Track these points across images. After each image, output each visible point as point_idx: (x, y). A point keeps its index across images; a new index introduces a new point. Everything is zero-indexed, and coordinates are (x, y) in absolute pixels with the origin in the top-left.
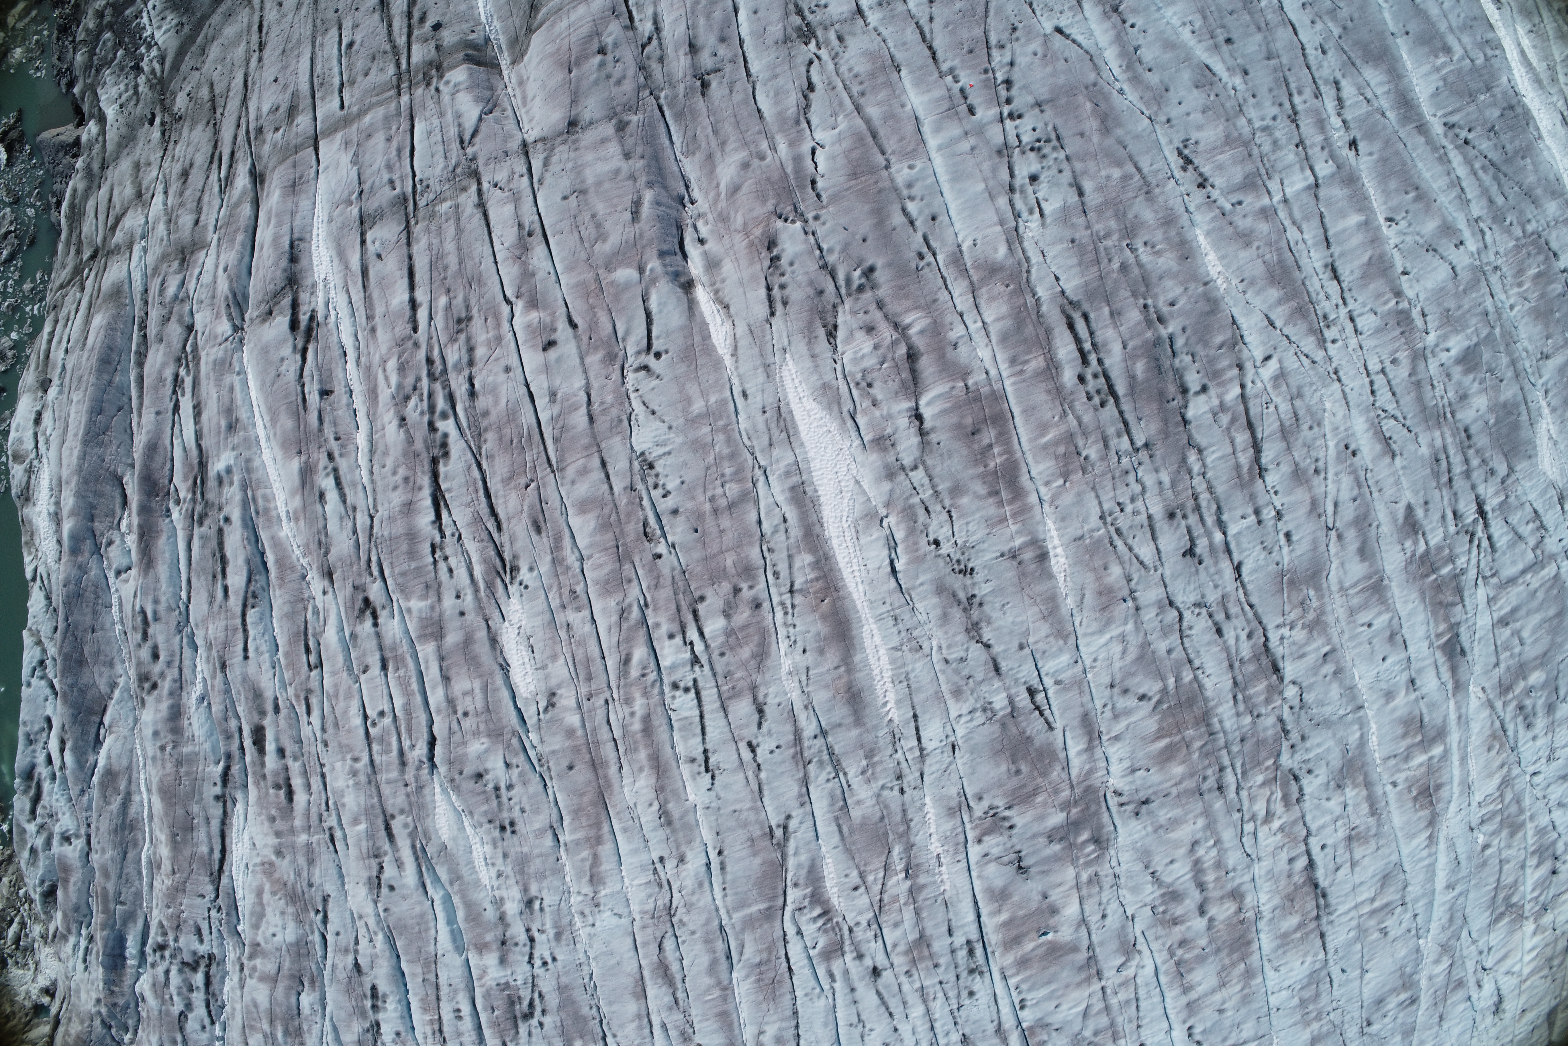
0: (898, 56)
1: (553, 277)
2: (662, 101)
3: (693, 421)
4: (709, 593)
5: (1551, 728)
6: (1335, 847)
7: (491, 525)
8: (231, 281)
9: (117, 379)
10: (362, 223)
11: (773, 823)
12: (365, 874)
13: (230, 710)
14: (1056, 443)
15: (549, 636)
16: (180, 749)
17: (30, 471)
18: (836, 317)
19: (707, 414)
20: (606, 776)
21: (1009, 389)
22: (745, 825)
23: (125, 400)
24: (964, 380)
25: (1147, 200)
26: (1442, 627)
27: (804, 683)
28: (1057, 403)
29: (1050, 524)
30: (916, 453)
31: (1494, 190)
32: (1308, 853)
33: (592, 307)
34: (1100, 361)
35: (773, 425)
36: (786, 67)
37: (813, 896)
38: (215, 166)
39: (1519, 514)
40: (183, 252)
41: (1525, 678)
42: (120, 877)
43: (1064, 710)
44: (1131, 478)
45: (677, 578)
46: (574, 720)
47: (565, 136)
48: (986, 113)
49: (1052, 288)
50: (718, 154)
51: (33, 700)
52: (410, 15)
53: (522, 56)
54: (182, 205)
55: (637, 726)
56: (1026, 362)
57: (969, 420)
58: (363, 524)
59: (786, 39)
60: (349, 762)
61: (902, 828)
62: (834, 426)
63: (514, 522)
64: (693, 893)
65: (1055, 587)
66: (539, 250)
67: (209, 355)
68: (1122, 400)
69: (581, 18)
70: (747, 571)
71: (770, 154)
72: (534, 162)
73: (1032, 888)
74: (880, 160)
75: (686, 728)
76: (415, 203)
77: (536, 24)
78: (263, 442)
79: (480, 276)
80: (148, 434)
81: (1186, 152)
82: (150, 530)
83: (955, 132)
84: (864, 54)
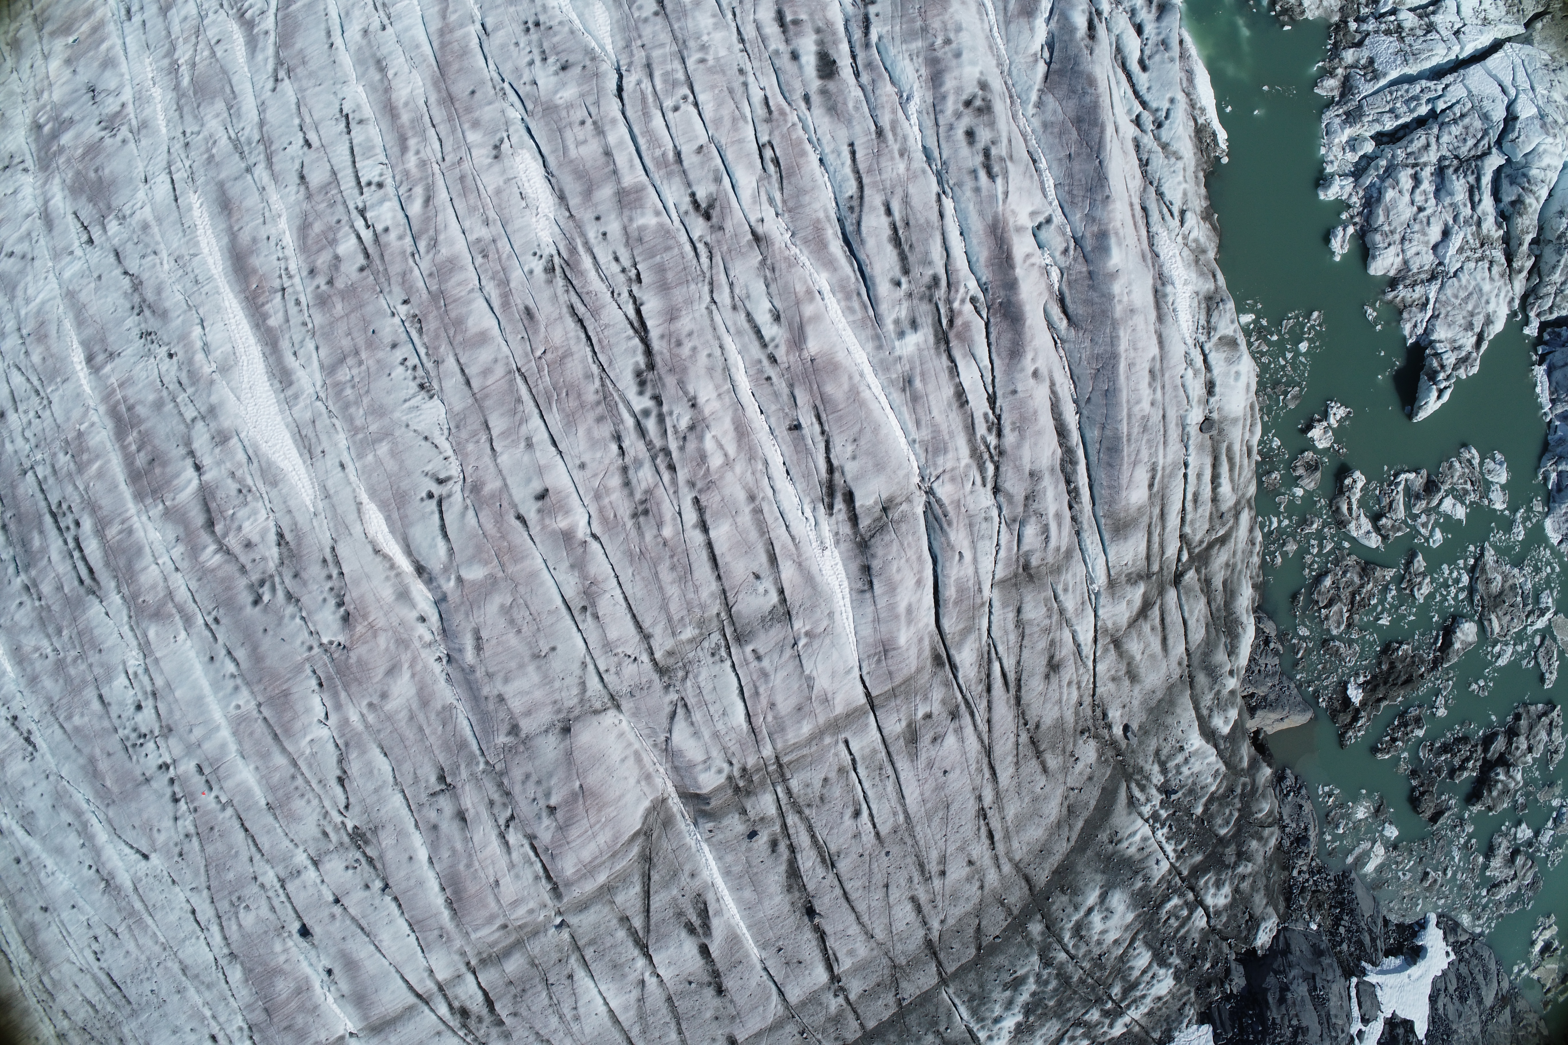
0: (270, 819)
1: (552, 565)
2: (481, 760)
3: (386, 434)
4: (355, 276)
7: (581, 309)
8: (948, 543)
9: (1096, 432)
10: (788, 613)
11: (287, 81)
13: (869, 90)
14: (90, 462)
15: (506, 211)
16: (926, 45)
17: (1209, 329)
18: (280, 554)
19: (374, 442)
20: (439, 91)
21: (131, 505)
22: (311, 74)
24: (166, 508)
25: (51, 699)
27: (267, 210)
28: (93, 499)
29: (87, 389)
30: (194, 433)
33: (503, 537)
34: (66, 542)
35: (314, 440)
36: (368, 801)
37: (253, 27)
38: (1011, 676)
40: (1029, 576)
43: (66, 231)
45: (386, 284)
46: (473, 137)
47: (571, 716)
48: (188, 767)
49: (109, 605)
50: (415, 706)
52: (792, 849)
53: (652, 807)
54: (1048, 631)
55: (412, 143)
56: (120, 532)
57: (158, 471)
58: (722, 294)
59: (375, 830)
60: (710, 58)
61: (183, 101)
62: (264, 448)
63: (555, 315)
65: (79, 334)
66: (572, 593)
67: (958, 459)
68: (46, 510)
69: (583, 845)
70: (323, 301)
71: (365, 711)
72: (600, 686)
73: (84, 76)
74: (266, 712)
75: (369, 150)
76: (725, 635)
77: (640, 840)
78: (868, 370)
79: (631, 562)
80: (1022, 370)
81: (30, 749)
82: (1000, 265)
83: (208, 746)
84: (301, 819)
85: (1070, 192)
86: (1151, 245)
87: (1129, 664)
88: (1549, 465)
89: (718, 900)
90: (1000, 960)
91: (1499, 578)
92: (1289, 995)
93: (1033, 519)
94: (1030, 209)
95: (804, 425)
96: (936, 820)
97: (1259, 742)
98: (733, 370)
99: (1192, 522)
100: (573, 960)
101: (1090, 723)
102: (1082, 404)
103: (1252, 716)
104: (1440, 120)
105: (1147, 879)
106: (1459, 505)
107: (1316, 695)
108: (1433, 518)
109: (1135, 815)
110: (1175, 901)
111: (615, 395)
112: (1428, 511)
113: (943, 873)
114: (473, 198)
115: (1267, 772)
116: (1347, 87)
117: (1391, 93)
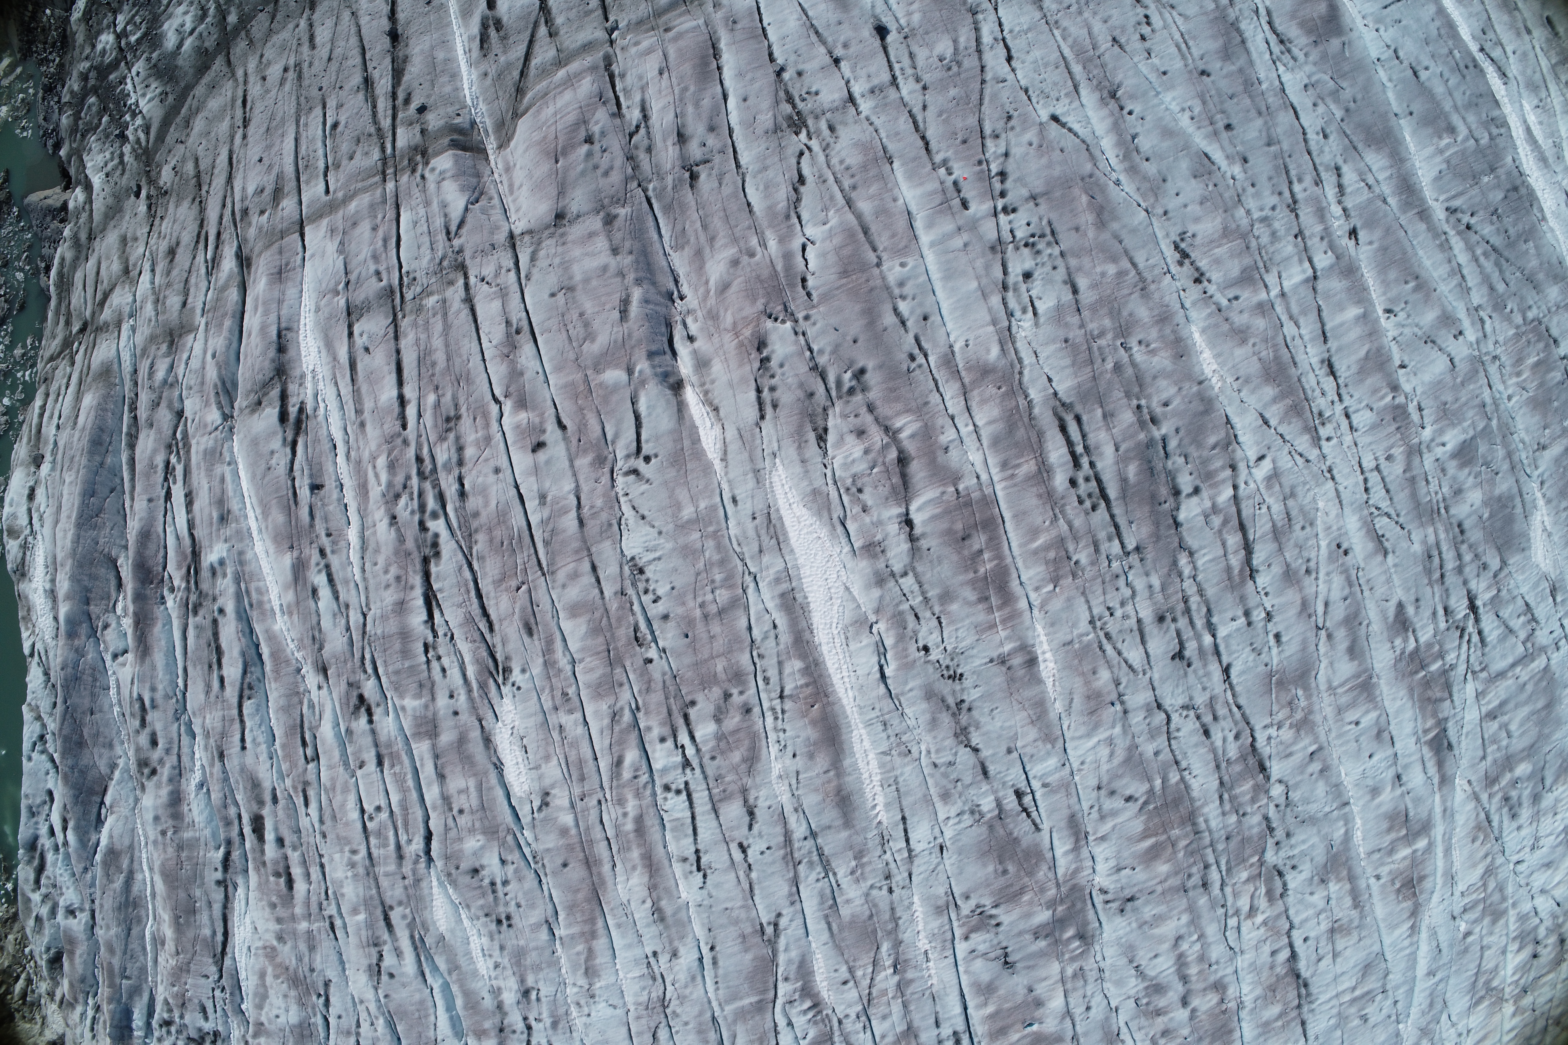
0: (891, 147)
1: (541, 377)
2: (650, 193)
3: (683, 527)
4: (700, 698)
5: (1536, 817)
6: (1317, 939)
7: (483, 626)
8: (220, 368)
9: (109, 460)
10: (349, 314)
11: (764, 921)
12: (365, 962)
13: (229, 797)
14: (1046, 548)
15: (541, 737)
16: (181, 834)
17: (25, 547)
18: (826, 420)
19: (697, 520)
20: (599, 874)
21: (1000, 494)
22: (736, 922)
23: (118, 481)
24: (955, 485)
25: (1142, 296)
26: (1430, 723)
27: (794, 786)
28: (1048, 507)
29: (1039, 629)
30: (906, 560)
31: (1495, 276)
32: (1291, 945)
33: (581, 409)
34: (1092, 464)
35: (763, 532)
36: (777, 159)
37: (803, 989)
38: (201, 246)
39: (1511, 608)
40: (171, 334)
41: (1511, 770)
42: (125, 953)
43: (1051, 812)
44: (1121, 582)
45: (668, 683)
46: (568, 819)
47: (552, 230)
48: (979, 207)
49: (1045, 389)
50: (707, 250)
51: (34, 774)
52: (394, 96)
53: (509, 141)
54: (169, 285)
55: (629, 826)
56: (1018, 466)
57: (959, 526)
58: (356, 621)
59: (777, 129)
60: (347, 854)
61: (890, 926)
62: (824, 533)
63: (505, 623)
64: (686, 987)
65: (1044, 692)
66: (527, 349)
67: (199, 444)
68: (1114, 503)
69: (567, 105)
70: (737, 677)
71: (760, 250)
72: (521, 257)
73: (1017, 983)
74: (872, 257)
75: (678, 828)
76: (402, 296)
77: (522, 108)
78: (255, 534)
79: (468, 374)
80: (141, 519)
81: (1183, 245)
82: (146, 617)
83: (948, 227)
84: (856, 145)
85: (96, 681)
87: (123, 252)
89: (469, 51)
93: (157, 385)
95: (309, 489)
96: (279, 118)
98: (359, 547)
99: (65, 376)
101: (160, 201)
102: (118, 486)
107: (19, 218)
109: (147, 117)
110: (133, 39)
111: (460, 538)
113: (286, 70)
114: (574, 756)
115: (63, 152)
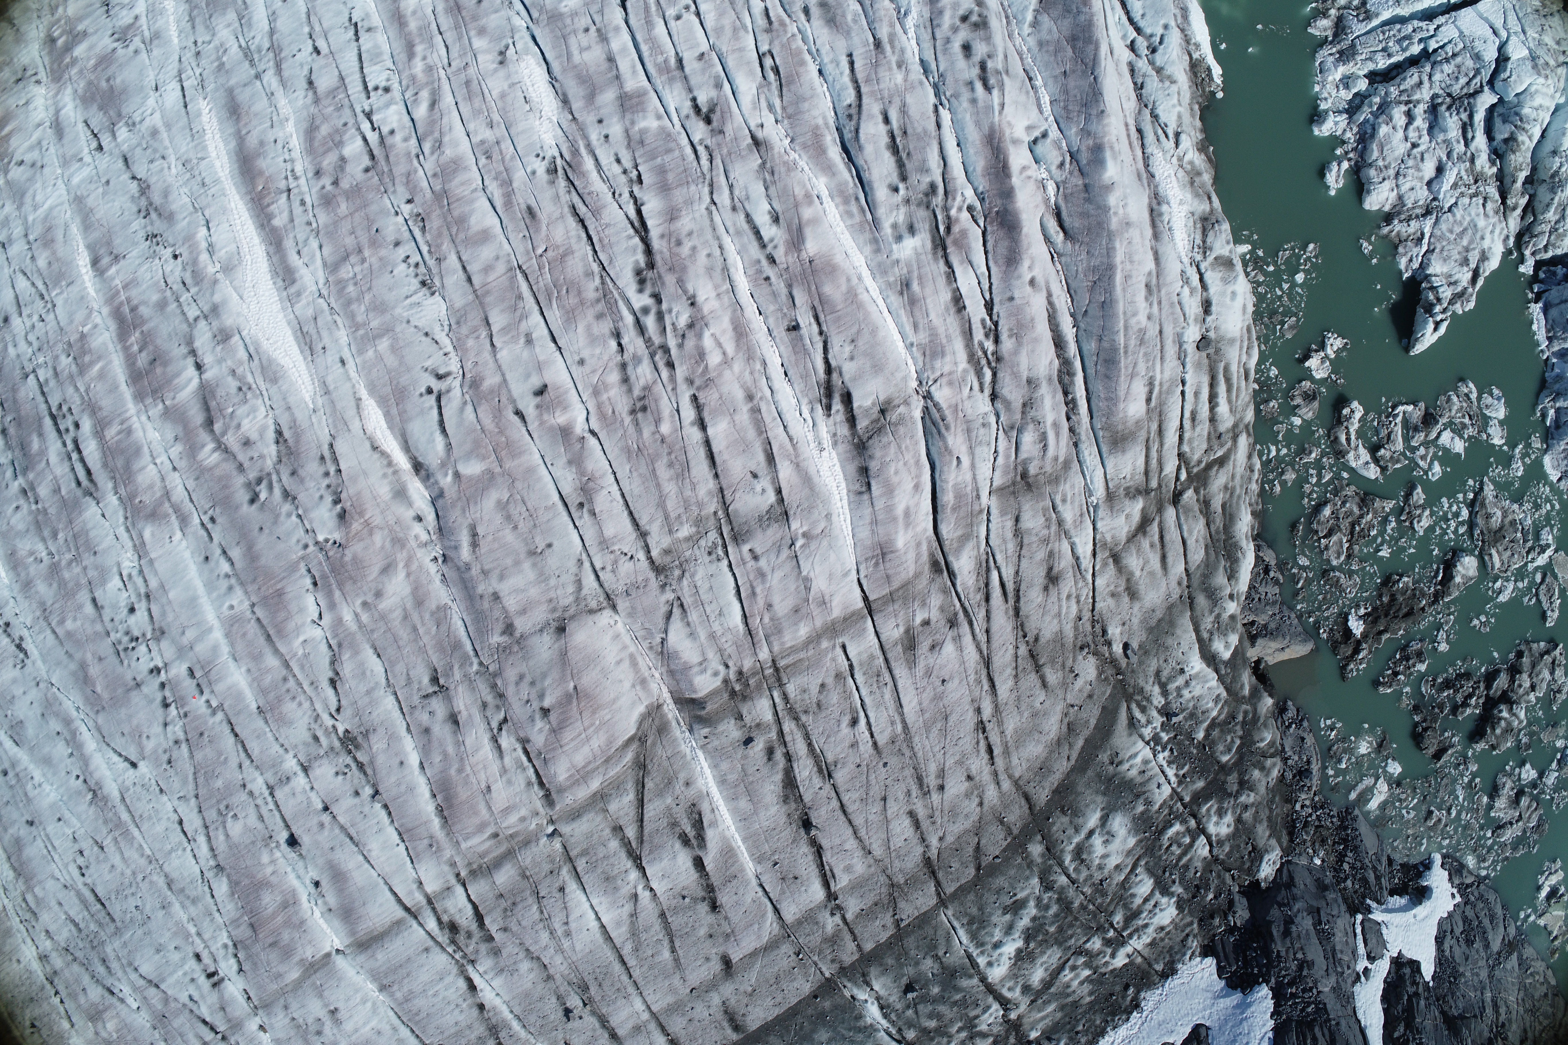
0: (261, 723)
1: (549, 461)
2: (475, 661)
3: (387, 330)
4: (360, 176)
7: (582, 209)
8: (946, 448)
9: (1093, 345)
10: (785, 513)
14: (92, 363)
15: (510, 114)
17: (1205, 249)
18: (279, 452)
19: (375, 338)
20: (447, 1)
21: (131, 405)
24: (166, 408)
25: (44, 604)
27: (274, 114)
28: (93, 401)
29: (91, 291)
30: (196, 332)
34: (64, 445)
35: (315, 337)
36: (360, 704)
38: (1010, 587)
40: (1028, 485)
43: (76, 139)
45: (390, 185)
46: (479, 43)
47: (567, 615)
48: (179, 670)
49: (106, 506)
50: (409, 605)
52: (788, 757)
53: (646, 713)
54: (1047, 542)
55: (419, 49)
56: (119, 433)
57: (159, 370)
58: (722, 195)
59: (366, 734)
61: (195, 12)
62: (265, 345)
63: (557, 214)
65: (85, 238)
66: (569, 489)
67: (955, 363)
68: (46, 413)
69: (576, 749)
70: (327, 201)
71: (359, 610)
72: (595, 585)
74: (260, 612)
75: (377, 56)
76: (722, 534)
77: (635, 746)
78: (866, 273)
79: (629, 459)
80: (1019, 277)
81: (21, 656)
82: (997, 175)
83: (201, 649)
84: (291, 723)
85: (1065, 108)
86: (1147, 166)
87: (1128, 580)
88: (1547, 402)
89: (713, 810)
90: (1000, 881)
91: (1499, 513)
92: (1294, 928)
93: (1031, 427)
94: (1026, 123)
95: (802, 325)
96: (935, 732)
97: (1259, 671)
98: (732, 270)
99: (1190, 441)
100: (565, 871)
101: (1089, 639)
102: (1079, 318)
103: (1253, 645)
104: (1432, 59)
105: (1148, 803)
106: (1457, 439)
107: (1317, 626)
108: (1432, 450)
109: (1135, 737)
110: (1177, 827)
111: (615, 293)
112: (1426, 444)
113: (941, 788)
114: (477, 102)
115: (1268, 702)
116: (1340, 27)
117: (1383, 33)
